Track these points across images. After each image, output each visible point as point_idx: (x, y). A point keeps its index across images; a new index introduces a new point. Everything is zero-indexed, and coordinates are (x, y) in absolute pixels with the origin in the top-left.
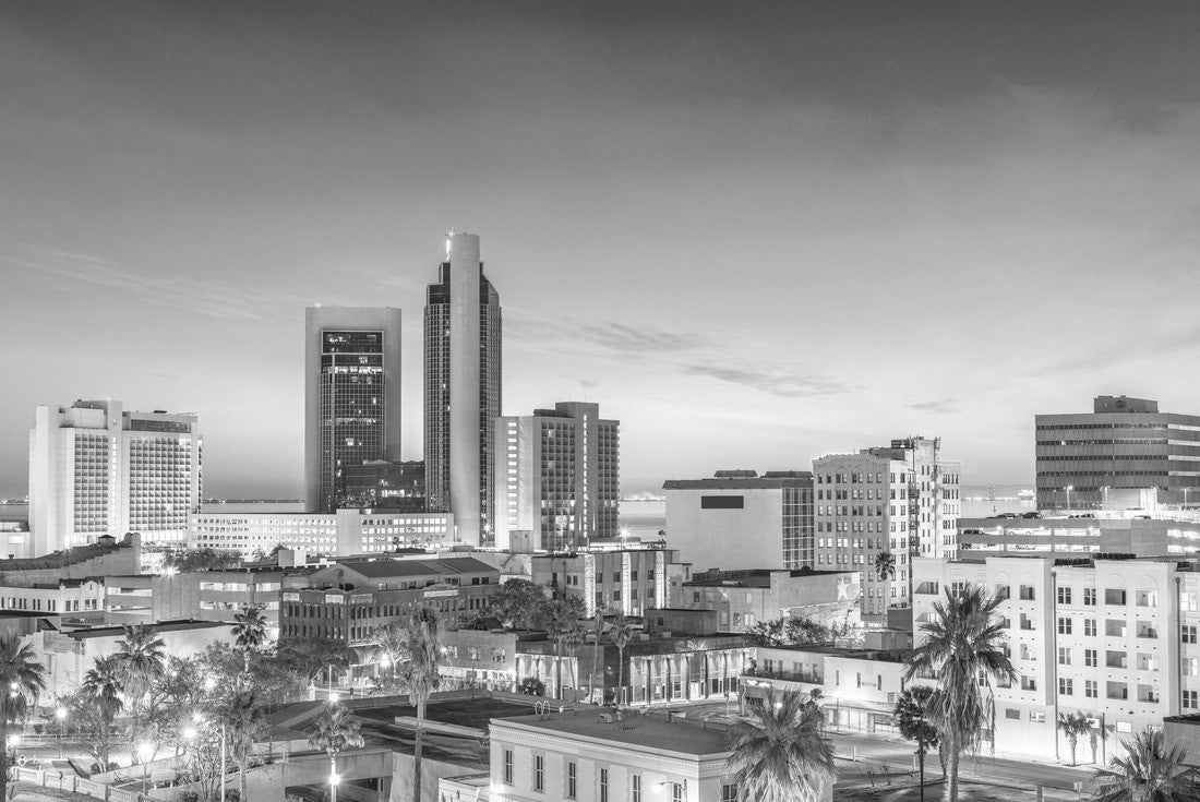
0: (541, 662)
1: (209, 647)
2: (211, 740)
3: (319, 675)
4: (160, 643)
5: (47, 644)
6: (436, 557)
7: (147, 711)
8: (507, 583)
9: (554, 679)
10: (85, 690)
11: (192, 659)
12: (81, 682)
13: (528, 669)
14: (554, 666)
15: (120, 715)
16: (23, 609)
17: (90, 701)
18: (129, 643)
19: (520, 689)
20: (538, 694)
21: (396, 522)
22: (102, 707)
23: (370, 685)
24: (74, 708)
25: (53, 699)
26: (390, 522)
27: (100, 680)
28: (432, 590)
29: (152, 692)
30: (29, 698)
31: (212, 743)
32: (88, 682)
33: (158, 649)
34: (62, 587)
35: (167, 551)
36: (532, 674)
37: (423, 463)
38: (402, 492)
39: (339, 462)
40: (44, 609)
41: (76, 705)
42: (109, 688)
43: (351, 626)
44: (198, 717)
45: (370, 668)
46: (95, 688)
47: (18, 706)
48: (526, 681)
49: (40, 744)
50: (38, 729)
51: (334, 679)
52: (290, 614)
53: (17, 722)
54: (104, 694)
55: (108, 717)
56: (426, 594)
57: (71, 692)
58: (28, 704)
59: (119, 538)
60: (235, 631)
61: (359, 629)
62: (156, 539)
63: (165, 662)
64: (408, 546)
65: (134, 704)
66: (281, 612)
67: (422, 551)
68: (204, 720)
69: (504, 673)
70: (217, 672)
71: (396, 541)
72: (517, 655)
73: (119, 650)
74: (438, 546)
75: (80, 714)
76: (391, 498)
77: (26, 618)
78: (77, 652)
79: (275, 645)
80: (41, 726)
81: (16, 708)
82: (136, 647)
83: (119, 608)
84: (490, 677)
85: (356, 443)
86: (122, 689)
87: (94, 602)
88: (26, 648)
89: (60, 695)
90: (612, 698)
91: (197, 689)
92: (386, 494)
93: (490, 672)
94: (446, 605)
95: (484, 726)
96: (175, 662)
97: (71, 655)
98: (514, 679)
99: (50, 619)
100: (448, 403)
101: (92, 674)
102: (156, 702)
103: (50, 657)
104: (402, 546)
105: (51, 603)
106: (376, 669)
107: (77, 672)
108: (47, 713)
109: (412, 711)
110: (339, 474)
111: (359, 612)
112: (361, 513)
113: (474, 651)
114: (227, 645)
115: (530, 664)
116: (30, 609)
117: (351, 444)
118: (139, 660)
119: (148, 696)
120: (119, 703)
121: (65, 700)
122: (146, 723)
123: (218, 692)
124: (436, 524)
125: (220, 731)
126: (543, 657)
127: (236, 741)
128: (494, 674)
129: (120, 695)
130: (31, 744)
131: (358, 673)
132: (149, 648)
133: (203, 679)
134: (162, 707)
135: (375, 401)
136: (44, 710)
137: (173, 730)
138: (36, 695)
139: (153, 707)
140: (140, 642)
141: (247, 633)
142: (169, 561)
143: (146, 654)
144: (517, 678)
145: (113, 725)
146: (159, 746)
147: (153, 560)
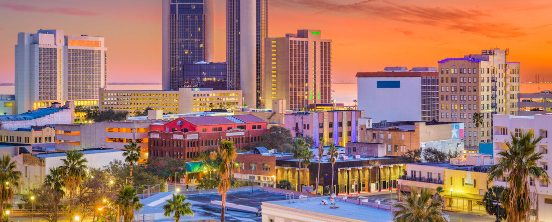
0: (289, 172)
1: (111, 163)
2: (112, 213)
3: (170, 179)
4: (84, 161)
5: (25, 161)
6: (233, 114)
7: (78, 197)
8: (271, 128)
9: (296, 180)
10: (44, 186)
11: (102, 169)
12: (43, 181)
13: (282, 175)
14: (297, 173)
15: (64, 199)
16: (12, 142)
17: (47, 191)
18: (68, 161)
19: (278, 186)
20: (288, 189)
21: (211, 95)
22: (54, 195)
23: (198, 184)
24: (39, 195)
25: (28, 191)
26: (208, 95)
27: (53, 180)
28: (231, 132)
29: (80, 187)
30: (15, 190)
31: (113, 214)
32: (46, 181)
33: (83, 164)
34: (33, 130)
35: (88, 111)
36: (285, 178)
37: (225, 64)
38: (214, 79)
39: (180, 63)
40: (23, 142)
41: (40, 194)
42: (58, 185)
43: (187, 151)
44: (105, 201)
45: (197, 174)
46: (50, 184)
47: (9, 194)
48: (281, 182)
49: (22, 214)
50: (20, 206)
51: (178, 180)
52: (154, 145)
53: (9, 202)
54: (55, 188)
55: (57, 200)
56: (228, 134)
57: (38, 187)
58: (14, 193)
59: (63, 103)
60: (125, 154)
61: (191, 153)
62: (82, 104)
63: (88, 171)
64: (218, 108)
65: (71, 193)
66: (149, 143)
67: (225, 111)
68: (108, 202)
69: (270, 177)
70: (115, 176)
71: (211, 105)
72: (276, 168)
73: (62, 164)
74: (233, 108)
75: (42, 199)
76: (208, 81)
77: (14, 147)
78: (40, 165)
79: (146, 161)
80: (21, 205)
81: (6, 194)
82: (72, 162)
83: (63, 141)
84: (262, 179)
85: (189, 52)
86: (64, 185)
87: (50, 138)
88: (13, 163)
89: (31, 188)
90: (328, 192)
91: (105, 185)
92: (205, 79)
93: (262, 177)
94: (237, 140)
95: (258, 206)
96: (93, 171)
97: (37, 167)
98: (275, 181)
99: (26, 147)
100: (239, 31)
101: (49, 177)
102: (83, 192)
103: (26, 167)
104: (214, 108)
105: (27, 139)
106: (200, 175)
107: (41, 176)
108: (25, 198)
109: (220, 198)
110: (181, 69)
111: (191, 143)
112: (192, 90)
113: (253, 165)
114: (121, 161)
115: (283, 172)
116: (15, 142)
117: (186, 53)
118: (73, 169)
119: (78, 189)
120: (63, 193)
121: (35, 191)
122: (77, 204)
123: (115, 187)
124: (232, 96)
125: (117, 208)
126: (290, 168)
127: (125, 213)
128: (264, 178)
129: (63, 189)
130: (17, 215)
131: (191, 176)
132: (79, 163)
133: (107, 180)
134: (86, 195)
135: (199, 29)
136: (24, 196)
137: (92, 207)
138: (19, 189)
139: (81, 195)
140: (74, 160)
141: (131, 155)
142: (89, 117)
143: (77, 166)
144: (277, 180)
145: (59, 204)
146: (84, 217)
147: (81, 116)
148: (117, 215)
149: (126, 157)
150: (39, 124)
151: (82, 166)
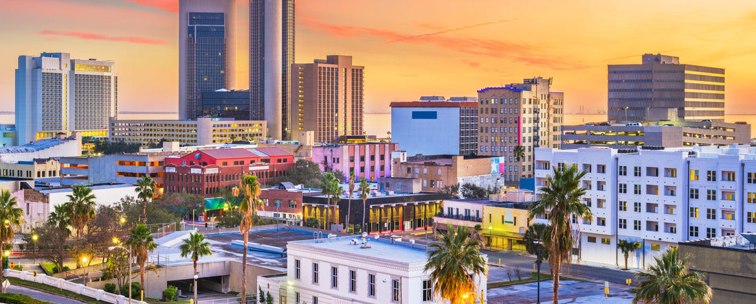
0: (317, 209)
1: (122, 199)
2: (123, 254)
3: (187, 216)
4: (93, 197)
5: (26, 197)
6: (256, 146)
7: (86, 236)
8: (298, 162)
9: (325, 218)
10: (48, 224)
11: (112, 206)
12: (47, 219)
13: (310, 213)
14: (325, 210)
15: (70, 238)
16: (12, 176)
17: (52, 230)
18: (74, 197)
19: (304, 224)
20: (316, 227)
21: (232, 125)
22: (59, 234)
23: (217, 222)
24: (42, 235)
25: (30, 229)
26: (229, 126)
27: (58, 218)
28: (254, 166)
29: (88, 225)
30: (15, 228)
32: (50, 219)
33: (91, 200)
34: (35, 163)
35: (96, 141)
36: (312, 216)
37: (247, 92)
38: (236, 108)
39: (199, 90)
40: (24, 176)
41: (43, 233)
42: (63, 224)
43: (205, 187)
44: (115, 240)
45: (217, 211)
46: (55, 223)
47: (9, 233)
48: (309, 220)
49: (23, 255)
50: (21, 246)
51: (197, 219)
52: (170, 180)
53: (9, 242)
54: (60, 226)
55: (62, 240)
56: (250, 169)
57: (41, 225)
58: (14, 232)
59: (69, 134)
60: (137, 190)
61: (211, 189)
62: (90, 135)
63: (96, 208)
64: (240, 140)
65: (78, 232)
66: (165, 178)
67: (248, 143)
68: (119, 242)
69: (296, 215)
70: (127, 214)
71: (232, 137)
72: (303, 204)
73: (68, 200)
74: (257, 140)
75: (46, 238)
76: (229, 111)
77: (14, 182)
78: (43, 201)
79: (161, 198)
80: (23, 245)
81: (7, 233)
82: (79, 198)
83: (69, 176)
84: (287, 217)
85: (209, 79)
86: (70, 224)
87: (54, 172)
88: (13, 199)
89: (34, 227)
90: (358, 230)
91: (115, 223)
92: (226, 108)
93: (287, 214)
94: (260, 174)
95: (284, 245)
97: (41, 204)
98: (302, 218)
99: (28, 182)
100: (264, 56)
101: (53, 214)
102: (91, 231)
103: (28, 204)
104: (235, 140)
105: (29, 173)
106: (221, 212)
107: (44, 214)
108: (27, 237)
109: (242, 237)
110: (199, 97)
111: (211, 178)
112: (212, 120)
113: (278, 202)
114: (133, 198)
115: (311, 210)
116: (16, 176)
117: (206, 79)
118: (80, 206)
119: (86, 228)
120: (69, 232)
121: (38, 231)
122: (85, 244)
123: (126, 226)
124: (255, 127)
125: (128, 248)
126: (318, 205)
127: (138, 254)
128: (290, 215)
129: (70, 227)
130: (17, 256)
131: (210, 214)
132: (87, 200)
133: (118, 218)
134: (94, 234)
135: (220, 54)
136: (25, 235)
137: (101, 247)
138: (20, 227)
139: (89, 235)
140: (81, 196)
141: (145, 191)
142: (97, 150)
143: (85, 203)
144: (304, 218)
145: (65, 244)
146: (93, 257)
147: (88, 147)
148: (129, 256)
149: (139, 193)
150: (42, 157)
151: (90, 203)
